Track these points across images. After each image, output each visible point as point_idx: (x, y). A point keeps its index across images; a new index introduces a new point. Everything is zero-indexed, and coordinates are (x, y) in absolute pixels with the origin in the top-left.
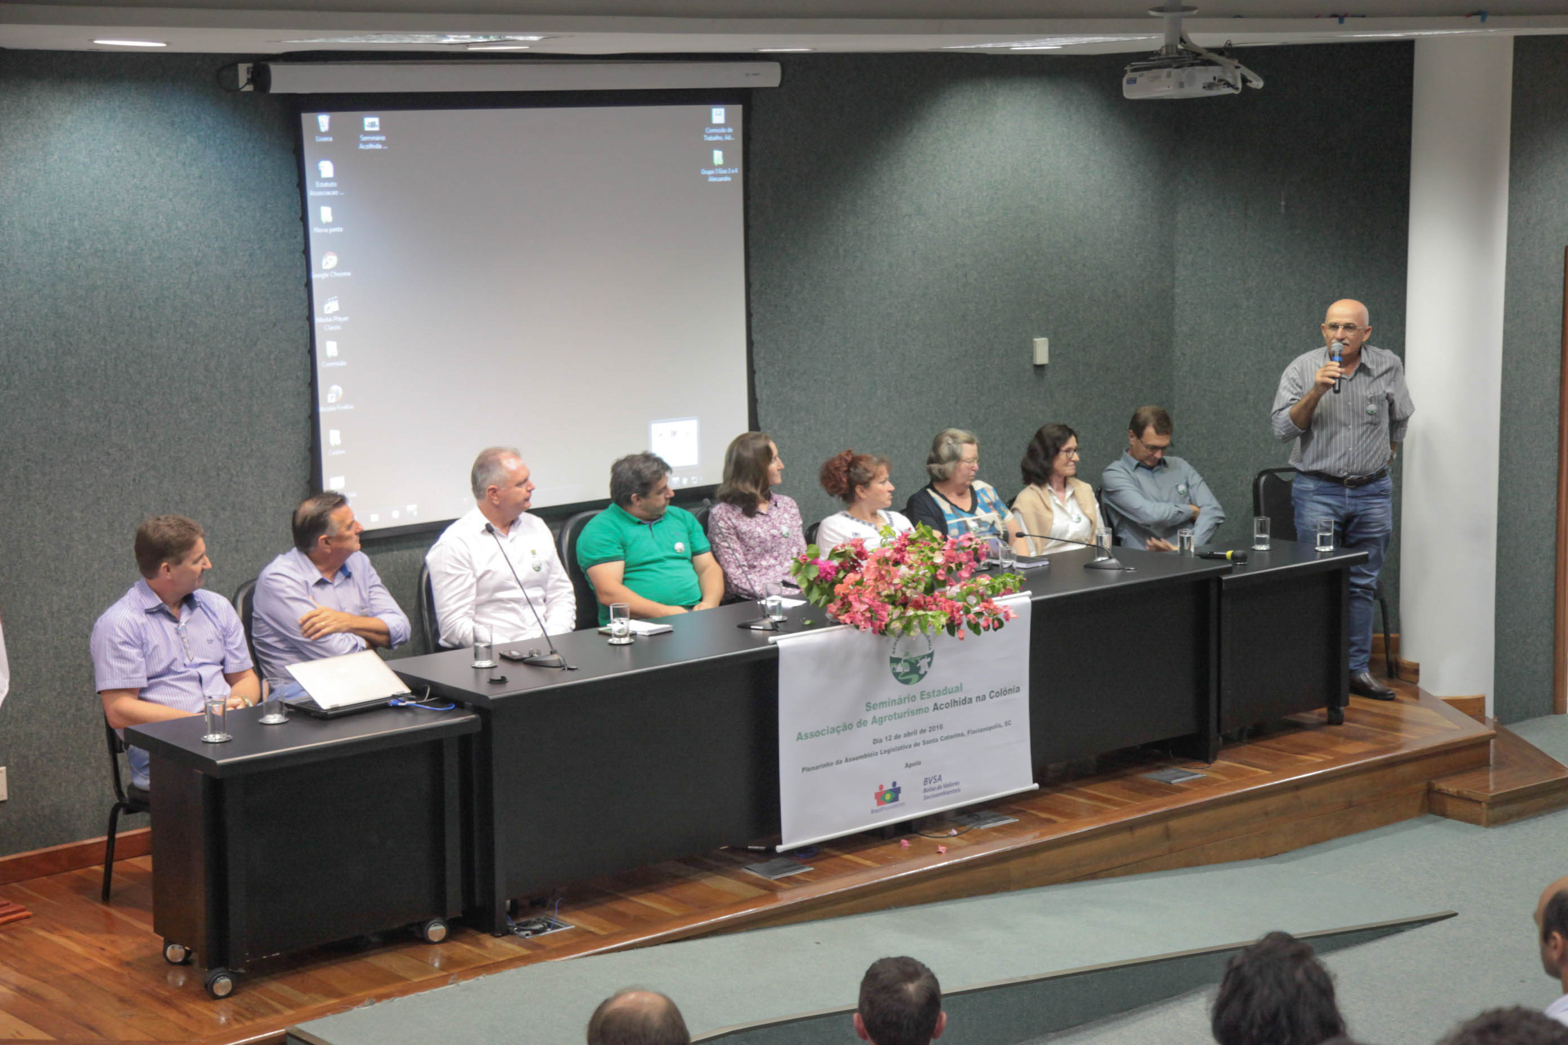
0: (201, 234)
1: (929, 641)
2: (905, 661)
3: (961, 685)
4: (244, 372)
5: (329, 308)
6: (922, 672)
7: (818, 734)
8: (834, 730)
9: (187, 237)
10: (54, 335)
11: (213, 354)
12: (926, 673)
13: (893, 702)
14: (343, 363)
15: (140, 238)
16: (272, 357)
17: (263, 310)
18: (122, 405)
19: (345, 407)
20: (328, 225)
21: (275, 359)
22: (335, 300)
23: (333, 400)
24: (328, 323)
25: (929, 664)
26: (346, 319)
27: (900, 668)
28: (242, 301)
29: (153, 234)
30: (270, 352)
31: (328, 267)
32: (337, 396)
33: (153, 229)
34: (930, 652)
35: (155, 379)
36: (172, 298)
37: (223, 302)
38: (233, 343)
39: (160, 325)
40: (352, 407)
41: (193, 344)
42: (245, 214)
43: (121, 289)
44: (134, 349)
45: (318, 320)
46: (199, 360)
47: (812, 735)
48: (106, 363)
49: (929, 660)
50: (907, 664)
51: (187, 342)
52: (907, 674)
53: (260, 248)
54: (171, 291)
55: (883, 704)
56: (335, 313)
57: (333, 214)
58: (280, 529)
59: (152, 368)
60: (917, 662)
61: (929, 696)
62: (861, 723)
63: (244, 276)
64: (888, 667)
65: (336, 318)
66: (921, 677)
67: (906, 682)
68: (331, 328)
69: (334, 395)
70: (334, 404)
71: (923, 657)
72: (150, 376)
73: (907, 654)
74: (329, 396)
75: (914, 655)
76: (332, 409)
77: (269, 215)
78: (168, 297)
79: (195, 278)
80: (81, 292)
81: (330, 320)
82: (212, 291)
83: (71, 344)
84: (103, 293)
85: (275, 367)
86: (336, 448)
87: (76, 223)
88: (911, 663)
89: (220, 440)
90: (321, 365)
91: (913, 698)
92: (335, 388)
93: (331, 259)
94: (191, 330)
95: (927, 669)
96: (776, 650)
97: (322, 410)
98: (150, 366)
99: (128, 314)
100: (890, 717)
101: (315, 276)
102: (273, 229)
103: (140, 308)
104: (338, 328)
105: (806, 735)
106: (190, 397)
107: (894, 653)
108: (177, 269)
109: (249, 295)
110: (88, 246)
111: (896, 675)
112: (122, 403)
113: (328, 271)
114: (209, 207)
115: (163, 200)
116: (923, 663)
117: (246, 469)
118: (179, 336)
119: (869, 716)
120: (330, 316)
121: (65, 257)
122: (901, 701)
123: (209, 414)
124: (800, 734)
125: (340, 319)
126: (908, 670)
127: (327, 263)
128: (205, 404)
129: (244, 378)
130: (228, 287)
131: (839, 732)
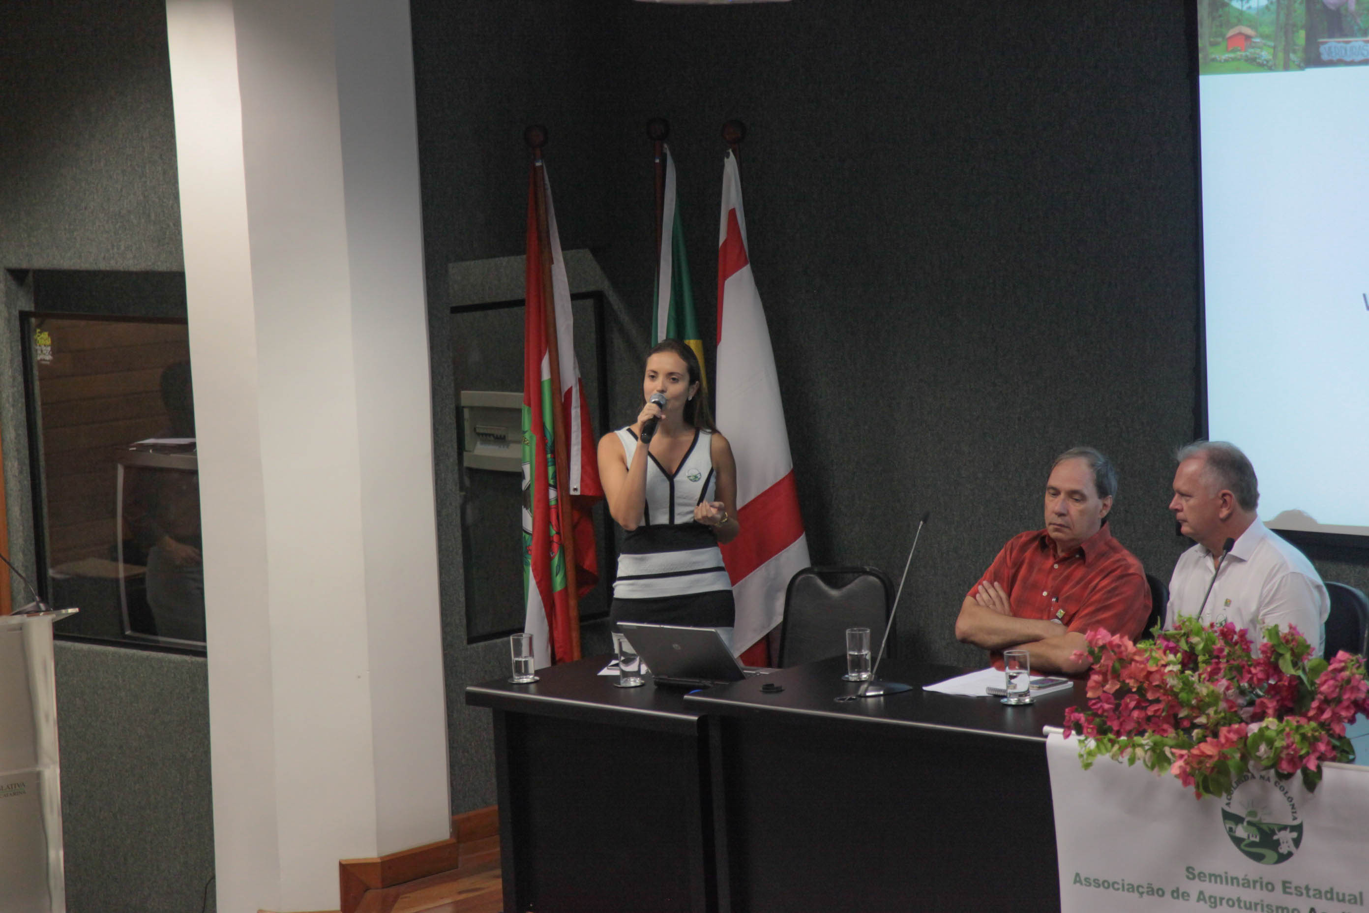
1: (1293, 806)
2: (1249, 823)
3: (1361, 894)
4: (1137, 305)
6: (1284, 849)
7: (1107, 885)
8: (1132, 888)
11: (1103, 280)
12: (1290, 855)
13: (1234, 880)
25: (1297, 842)
27: (1241, 831)
34: (1296, 823)
35: (1042, 304)
39: (1049, 241)
46: (1088, 287)
47: (1097, 884)
49: (1295, 835)
50: (1254, 830)
51: (1077, 264)
52: (1253, 844)
55: (1215, 877)
60: (1273, 833)
61: (1299, 892)
62: (1176, 894)
64: (1221, 826)
66: (1283, 858)
67: (1259, 858)
71: (1284, 828)
72: (1038, 301)
73: (1252, 813)
75: (1267, 819)
88: (1261, 831)
91: (1269, 886)
95: (1293, 849)
96: (1044, 744)
100: (1231, 903)
105: (1086, 879)
106: (1079, 329)
107: (1228, 804)
111: (1238, 841)
116: (1285, 838)
119: (1194, 887)
122: (1247, 884)
124: (1077, 875)
126: (1257, 840)
128: (1094, 340)
129: (1136, 312)
131: (1141, 894)
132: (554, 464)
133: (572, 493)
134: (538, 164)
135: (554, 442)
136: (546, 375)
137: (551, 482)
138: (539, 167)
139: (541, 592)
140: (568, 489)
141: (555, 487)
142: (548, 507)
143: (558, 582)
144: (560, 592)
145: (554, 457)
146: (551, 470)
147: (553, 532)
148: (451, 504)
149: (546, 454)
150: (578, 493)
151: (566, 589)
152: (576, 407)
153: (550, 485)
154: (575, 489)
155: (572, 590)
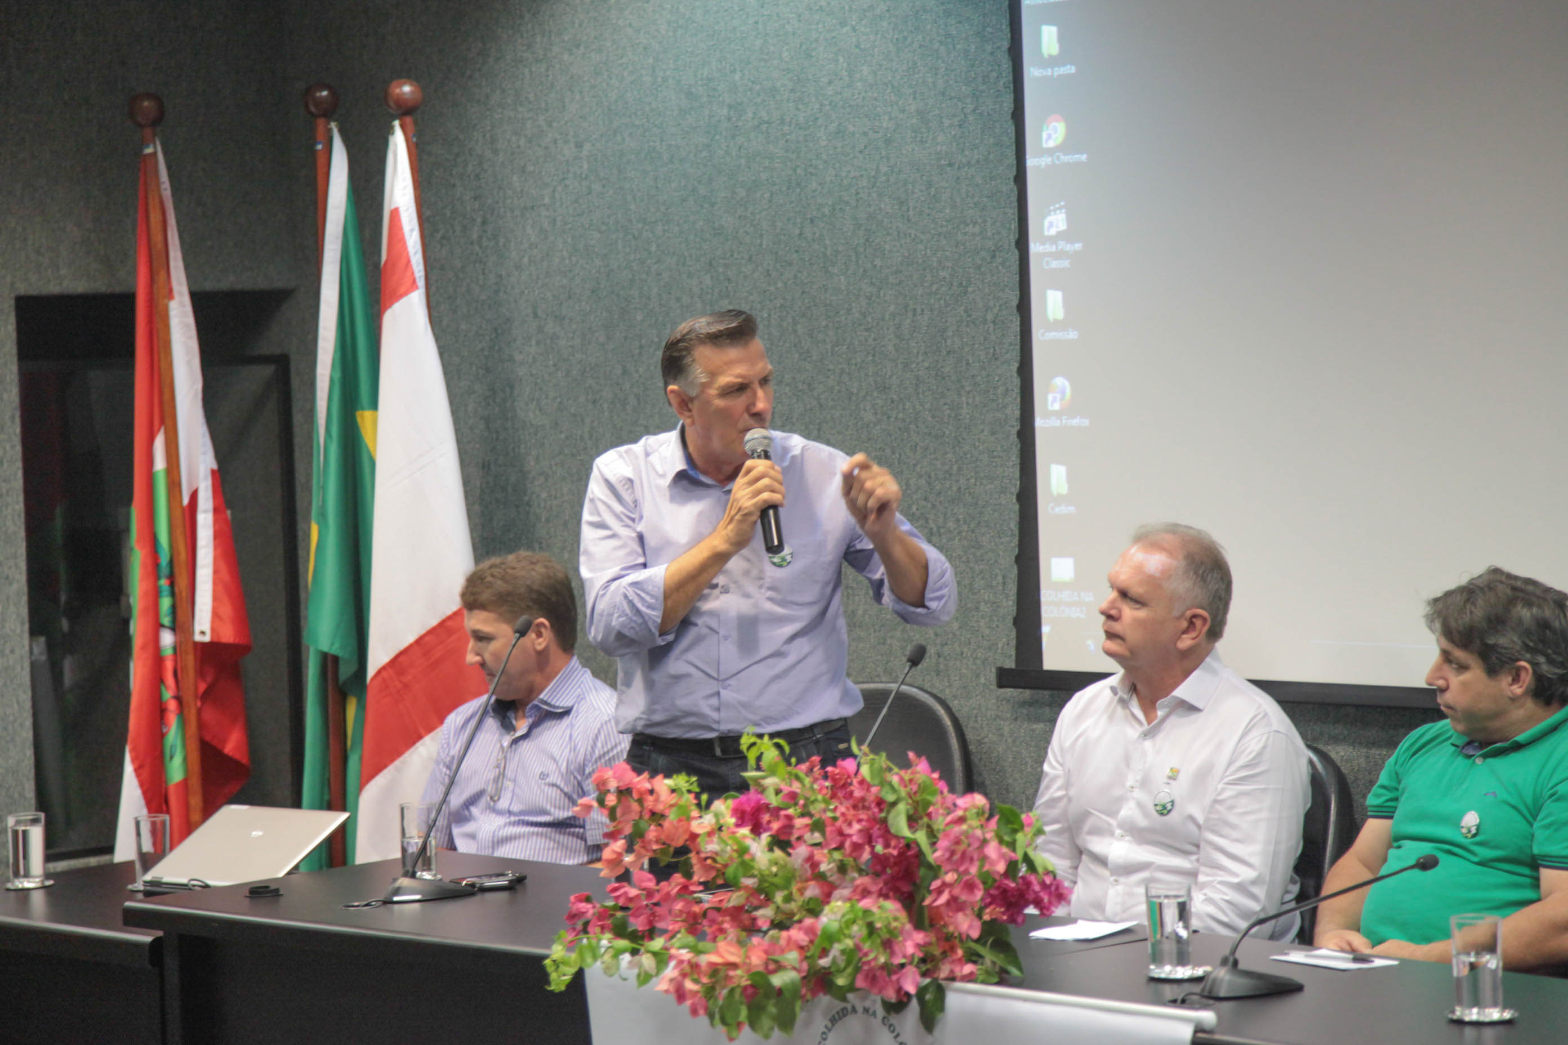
0: (893, 87)
4: (949, 342)
5: (1051, 225)
9: (875, 95)
10: (710, 265)
11: (906, 306)
14: (1072, 335)
15: (813, 99)
16: (990, 317)
17: (977, 229)
18: (787, 389)
19: (1075, 422)
20: (1053, 61)
21: (994, 322)
22: (1060, 208)
23: (1056, 406)
24: (1050, 255)
26: (1078, 246)
28: (948, 211)
29: (829, 90)
30: (987, 308)
31: (1051, 144)
32: (1062, 399)
33: (830, 83)
35: (829, 346)
36: (853, 203)
37: (921, 212)
38: (934, 288)
39: (837, 251)
40: (1086, 422)
41: (880, 289)
42: (954, 47)
43: (788, 188)
44: (803, 292)
45: (1035, 248)
46: (887, 317)
48: (769, 315)
51: (872, 284)
53: (974, 110)
54: (853, 191)
56: (1060, 236)
57: (1061, 39)
58: (1000, 646)
59: (826, 327)
63: (950, 165)
65: (1062, 245)
68: (1054, 264)
69: (1058, 396)
70: (1058, 414)
72: (824, 341)
74: (1050, 397)
76: (1055, 422)
77: (989, 48)
78: (847, 203)
79: (884, 169)
80: (742, 193)
81: (1054, 249)
82: (906, 191)
83: (729, 280)
84: (767, 195)
85: (993, 337)
86: (1060, 499)
87: (737, 77)
89: (915, 465)
90: (1039, 336)
92: (1060, 381)
93: (1055, 129)
94: (878, 262)
97: (1039, 422)
98: (824, 323)
99: (797, 232)
101: (1031, 162)
102: (994, 74)
103: (812, 221)
104: (1066, 264)
106: (876, 382)
108: (861, 152)
109: (958, 200)
110: (750, 115)
112: (787, 385)
113: (1051, 152)
114: (905, 38)
115: (845, 30)
117: (951, 525)
118: (861, 270)
120: (1053, 240)
121: (724, 133)
123: (901, 416)
125: (1068, 247)
127: (1049, 136)
128: (895, 397)
129: (949, 352)
130: (929, 185)
132: (173, 594)
133: (198, 638)
134: (149, 150)
135: (171, 562)
136: (160, 464)
137: (166, 620)
138: (150, 155)
139: (142, 785)
140: (192, 633)
141: (173, 629)
142: (158, 660)
143: (176, 771)
144: (177, 785)
145: (172, 585)
146: (166, 603)
147: (167, 695)
148: (12, 651)
149: (157, 578)
150: (207, 639)
151: (185, 782)
152: (205, 511)
153: (162, 626)
154: (203, 633)
155: (195, 783)
